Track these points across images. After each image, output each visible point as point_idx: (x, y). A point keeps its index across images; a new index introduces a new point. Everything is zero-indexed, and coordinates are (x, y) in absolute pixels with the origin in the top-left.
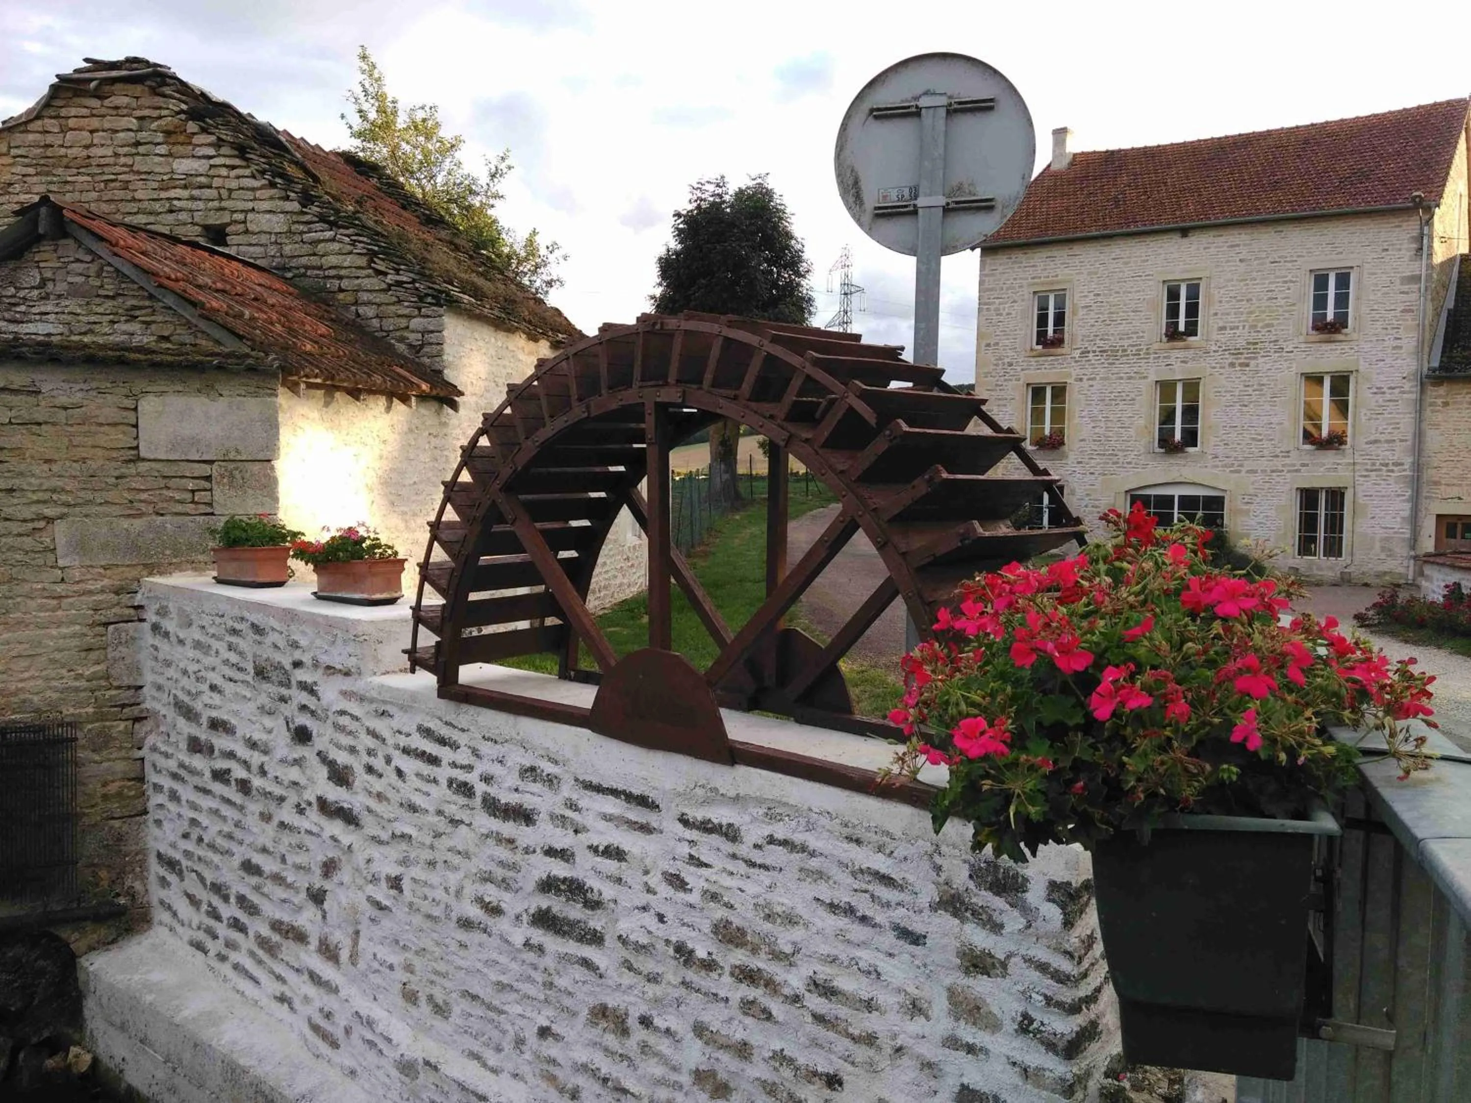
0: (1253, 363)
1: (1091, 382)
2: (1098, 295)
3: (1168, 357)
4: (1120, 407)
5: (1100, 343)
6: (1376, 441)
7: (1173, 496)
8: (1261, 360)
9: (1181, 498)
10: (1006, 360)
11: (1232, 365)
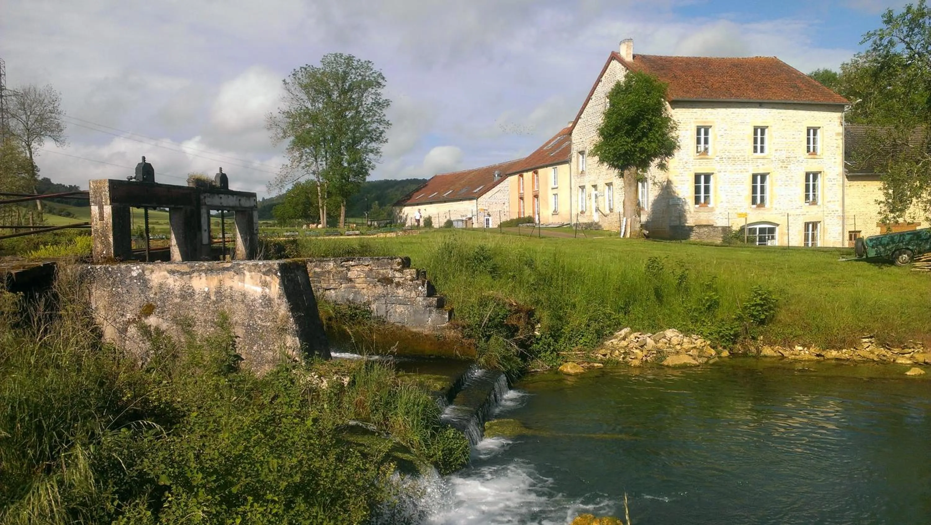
0: (789, 166)
1: (725, 173)
2: (726, 130)
3: (757, 162)
4: (738, 186)
5: (728, 154)
6: (830, 202)
7: (756, 229)
8: (792, 165)
9: (760, 229)
10: (684, 161)
11: (782, 167)
